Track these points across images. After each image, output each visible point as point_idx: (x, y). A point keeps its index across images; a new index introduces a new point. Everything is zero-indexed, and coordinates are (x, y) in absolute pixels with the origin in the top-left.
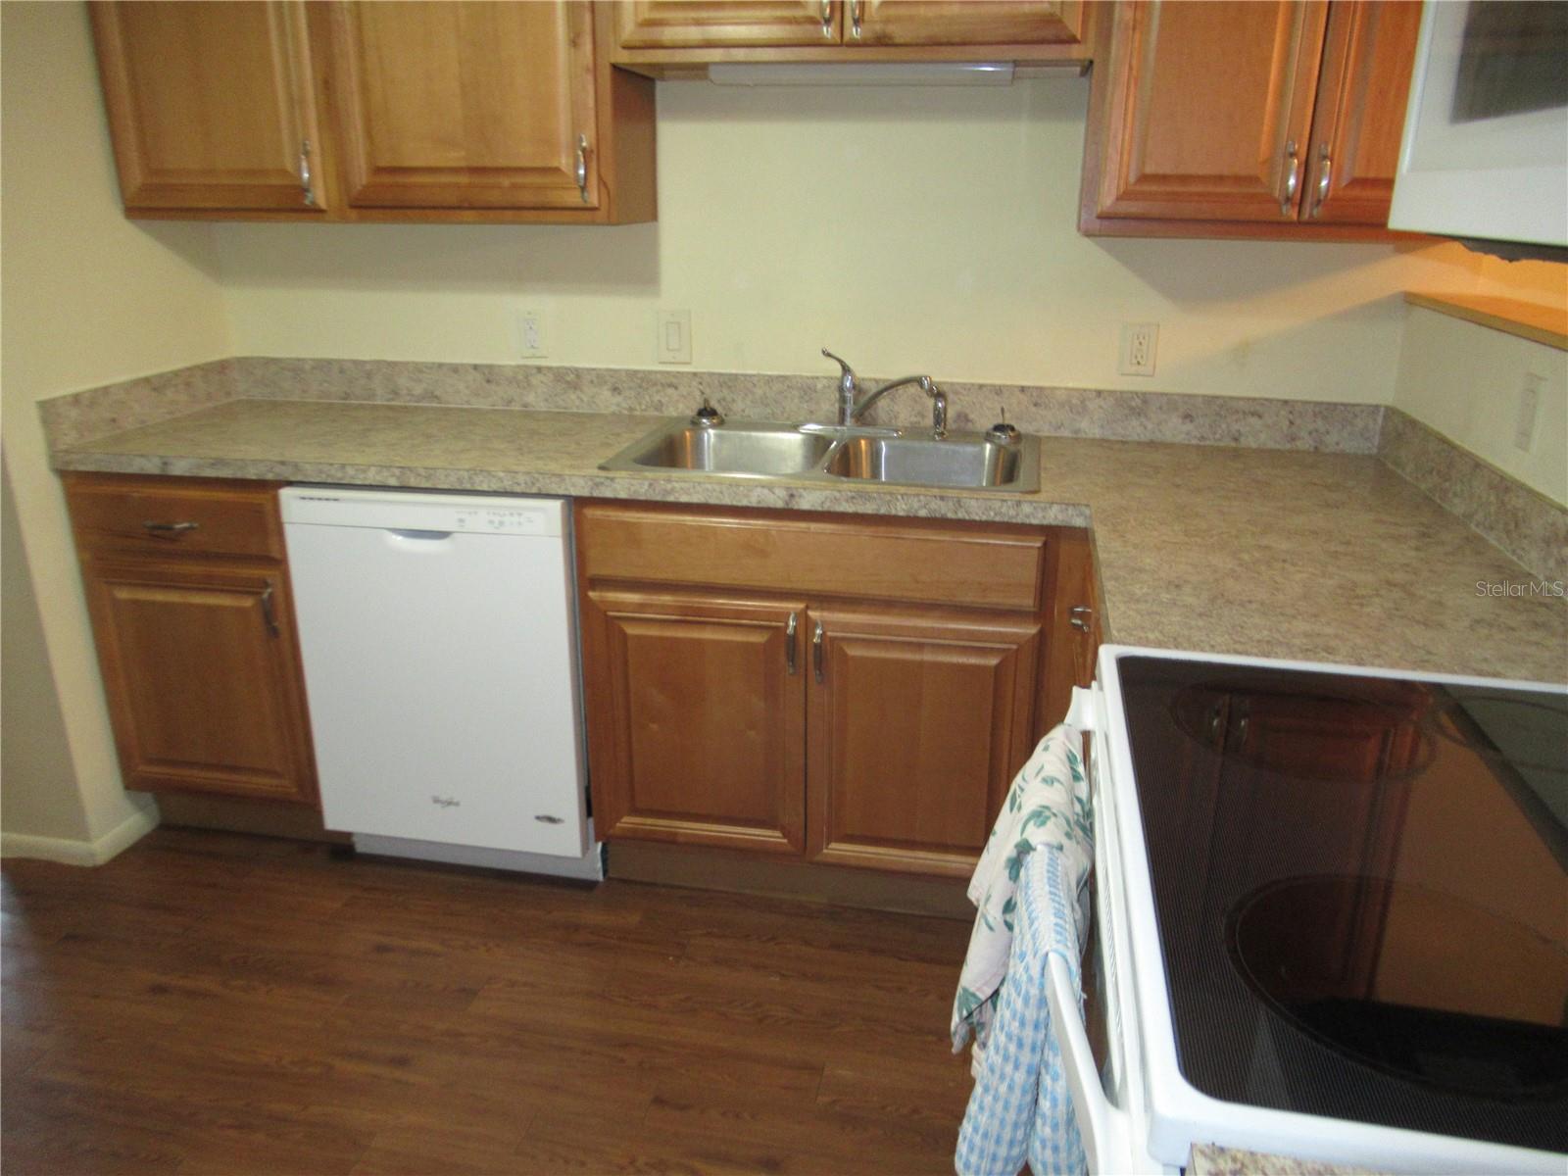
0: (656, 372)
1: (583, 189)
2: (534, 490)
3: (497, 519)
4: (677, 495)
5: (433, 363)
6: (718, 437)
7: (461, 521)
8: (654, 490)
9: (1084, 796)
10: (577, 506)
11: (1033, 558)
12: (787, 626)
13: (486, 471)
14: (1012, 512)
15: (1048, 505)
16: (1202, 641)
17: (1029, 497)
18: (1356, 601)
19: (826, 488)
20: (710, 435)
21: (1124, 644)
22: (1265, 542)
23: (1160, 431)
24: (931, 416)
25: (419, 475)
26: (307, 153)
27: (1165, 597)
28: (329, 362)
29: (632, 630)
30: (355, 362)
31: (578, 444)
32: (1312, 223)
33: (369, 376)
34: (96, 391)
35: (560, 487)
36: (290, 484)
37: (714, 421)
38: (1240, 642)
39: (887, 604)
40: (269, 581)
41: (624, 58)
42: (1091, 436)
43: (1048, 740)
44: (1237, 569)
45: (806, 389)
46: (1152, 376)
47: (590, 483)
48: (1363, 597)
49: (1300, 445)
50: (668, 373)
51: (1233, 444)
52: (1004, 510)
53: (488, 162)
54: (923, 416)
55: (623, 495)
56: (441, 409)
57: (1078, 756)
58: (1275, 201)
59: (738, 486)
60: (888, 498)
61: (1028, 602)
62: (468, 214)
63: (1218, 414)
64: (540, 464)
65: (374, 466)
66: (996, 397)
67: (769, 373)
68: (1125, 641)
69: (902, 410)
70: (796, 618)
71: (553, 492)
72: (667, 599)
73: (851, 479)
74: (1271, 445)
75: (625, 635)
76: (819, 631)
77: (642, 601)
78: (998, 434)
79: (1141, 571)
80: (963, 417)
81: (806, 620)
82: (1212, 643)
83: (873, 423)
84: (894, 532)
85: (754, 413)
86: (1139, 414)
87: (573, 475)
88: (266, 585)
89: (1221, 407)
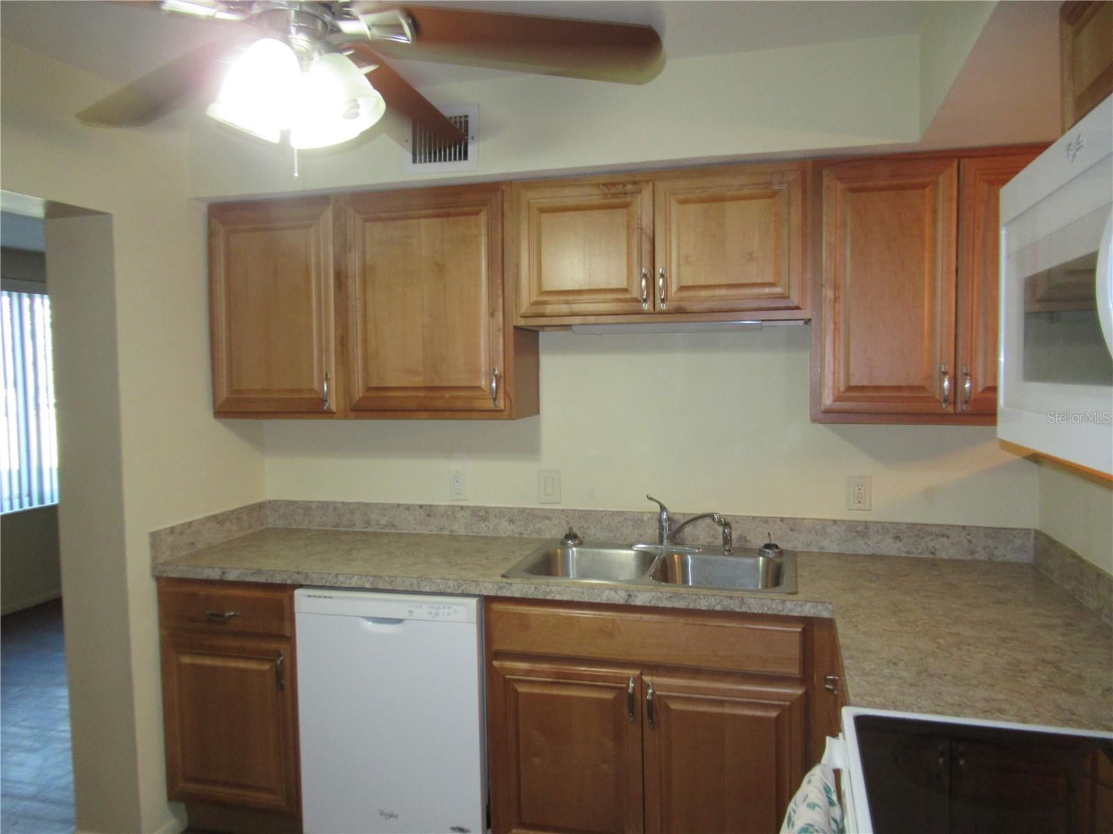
0: (538, 509)
1: (495, 399)
2: (459, 591)
3: (434, 611)
4: (553, 595)
5: (394, 504)
6: (580, 553)
7: (411, 612)
8: (538, 592)
9: (838, 818)
10: (487, 602)
11: (796, 640)
12: (628, 687)
13: (429, 578)
14: (780, 608)
15: (803, 603)
16: (912, 704)
17: (791, 597)
18: (1020, 675)
19: (653, 591)
20: (574, 551)
21: (859, 706)
22: (955, 631)
23: (878, 547)
24: (721, 537)
25: (385, 581)
26: (327, 379)
27: (886, 671)
28: (328, 503)
29: (522, 689)
30: (344, 503)
31: (487, 558)
32: (963, 414)
34: (184, 525)
35: (476, 590)
36: (301, 586)
37: (576, 542)
38: (938, 705)
39: (696, 672)
40: (282, 652)
41: (522, 322)
42: (832, 551)
43: (810, 776)
44: (937, 650)
45: (637, 520)
46: (870, 510)
47: (496, 586)
48: (1025, 672)
49: (977, 556)
50: (545, 509)
51: (932, 556)
52: (774, 606)
53: (437, 384)
54: (716, 538)
55: (517, 595)
56: (396, 534)
57: (831, 787)
58: (937, 401)
59: (594, 589)
60: (694, 597)
61: (795, 670)
62: (425, 414)
63: (918, 536)
64: (463, 573)
65: (357, 575)
66: (764, 525)
67: (612, 510)
68: (860, 704)
69: (703, 534)
70: (634, 682)
71: (472, 593)
72: (545, 667)
73: (668, 584)
74: (959, 557)
75: (516, 691)
76: (650, 691)
77: (529, 668)
78: (768, 551)
79: (869, 652)
80: (743, 538)
81: (641, 684)
82: (920, 706)
83: (682, 544)
84: (699, 621)
85: (602, 536)
86: (863, 536)
87: (486, 581)
88: (280, 655)
89: (919, 531)
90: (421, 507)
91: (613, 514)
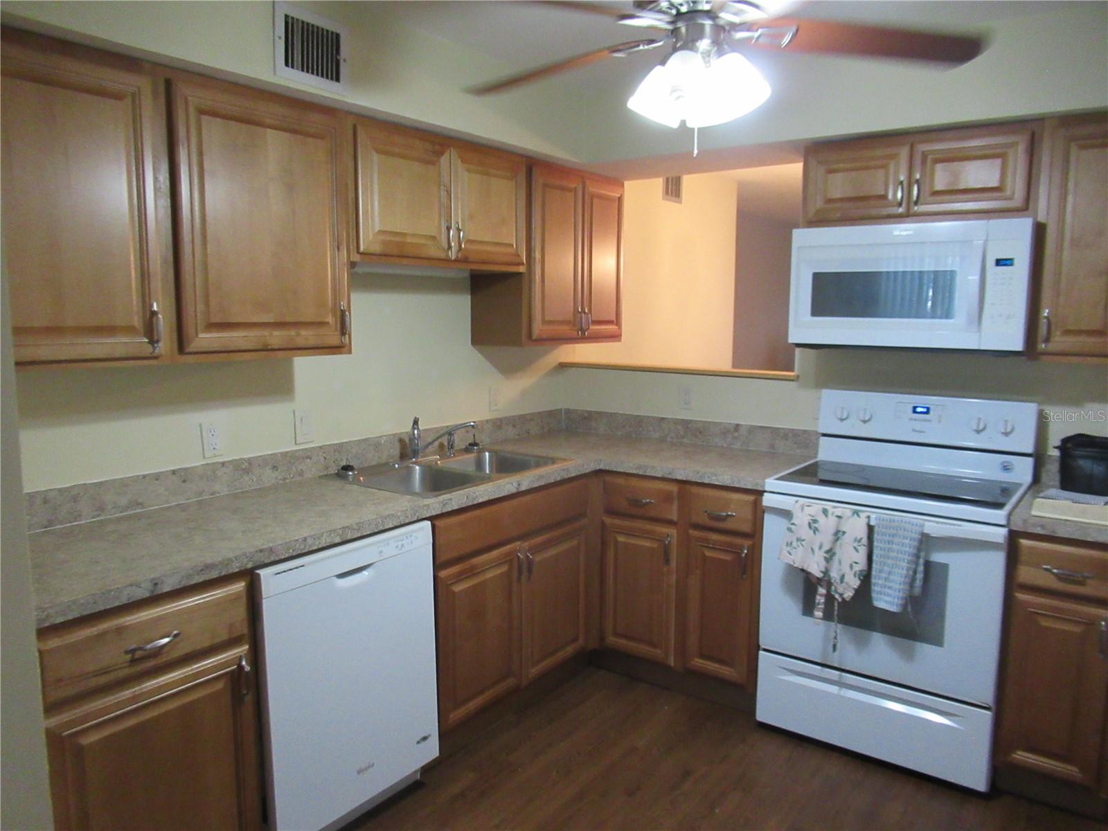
1: (342, 335)
2: (415, 519)
3: (400, 543)
5: (138, 476)
7: (381, 552)
8: (469, 499)
13: (390, 515)
25: (354, 530)
29: (457, 589)
33: (75, 499)
35: (427, 512)
36: (265, 565)
41: (358, 259)
47: (441, 505)
49: (545, 430)
53: (288, 319)
55: (456, 507)
56: (144, 513)
65: (324, 532)
71: (425, 517)
74: (538, 432)
75: (454, 593)
77: (463, 569)
90: (174, 472)
91: (360, 442)
